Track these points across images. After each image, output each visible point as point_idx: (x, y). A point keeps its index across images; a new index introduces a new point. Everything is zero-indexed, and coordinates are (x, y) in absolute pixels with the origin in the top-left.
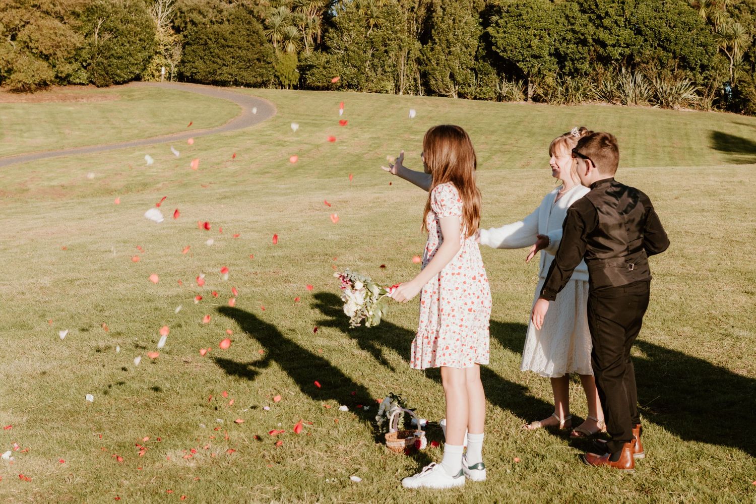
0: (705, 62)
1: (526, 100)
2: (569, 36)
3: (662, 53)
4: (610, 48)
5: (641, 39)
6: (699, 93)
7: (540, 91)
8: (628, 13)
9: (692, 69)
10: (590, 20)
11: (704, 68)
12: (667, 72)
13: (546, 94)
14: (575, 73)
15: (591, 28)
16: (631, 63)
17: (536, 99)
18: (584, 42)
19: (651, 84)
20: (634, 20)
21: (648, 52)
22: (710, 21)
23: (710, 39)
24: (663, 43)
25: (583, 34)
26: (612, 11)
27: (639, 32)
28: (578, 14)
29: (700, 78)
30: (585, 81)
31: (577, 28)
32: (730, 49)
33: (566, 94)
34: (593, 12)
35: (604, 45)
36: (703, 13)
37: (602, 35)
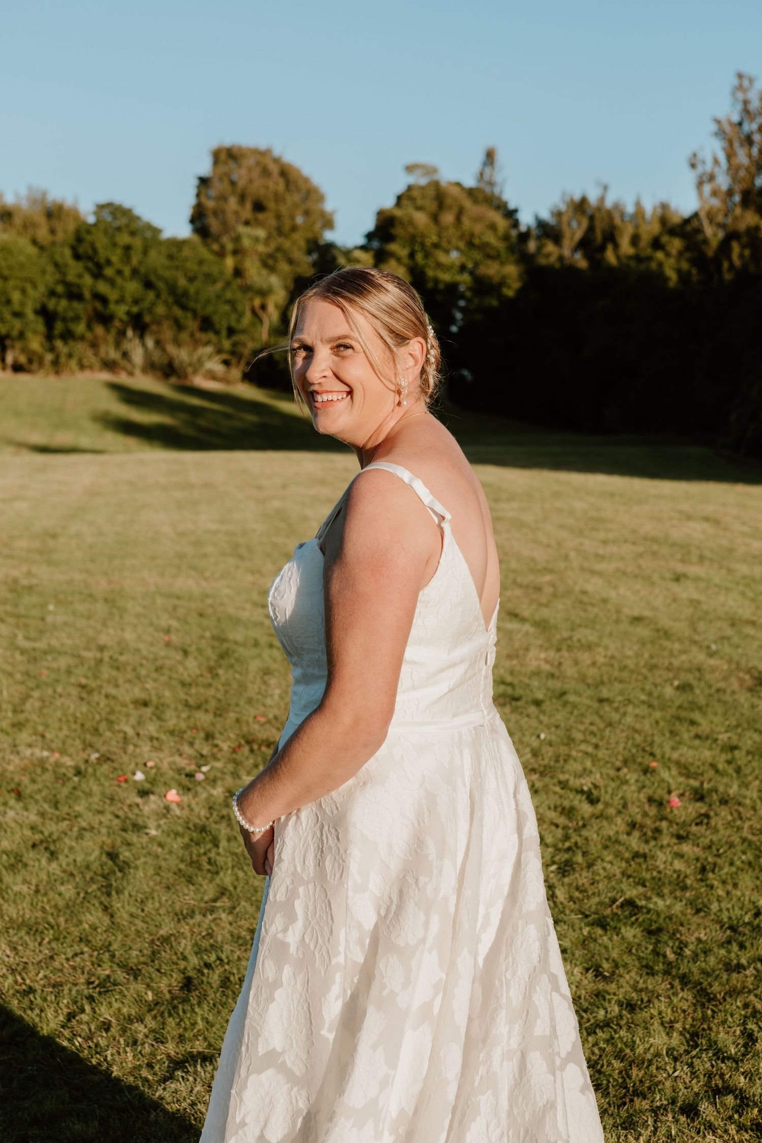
0: (233, 324)
1: (4, 369)
2: (60, 289)
3: (178, 312)
4: (112, 306)
5: (151, 295)
6: (226, 363)
7: (23, 359)
8: (135, 261)
9: (217, 333)
10: (87, 269)
11: (231, 332)
12: (184, 336)
13: (30, 361)
14: (68, 336)
15: (88, 280)
16: (139, 324)
17: (17, 368)
18: (79, 297)
19: (164, 350)
20: (142, 270)
21: (160, 310)
22: (238, 272)
23: (239, 295)
24: (180, 299)
25: (78, 286)
26: (115, 259)
27: (148, 285)
28: (71, 262)
29: (227, 344)
30: (80, 348)
31: (71, 278)
32: (263, 307)
33: (56, 363)
34: (90, 258)
35: (104, 300)
36: (230, 262)
37: (103, 287)
